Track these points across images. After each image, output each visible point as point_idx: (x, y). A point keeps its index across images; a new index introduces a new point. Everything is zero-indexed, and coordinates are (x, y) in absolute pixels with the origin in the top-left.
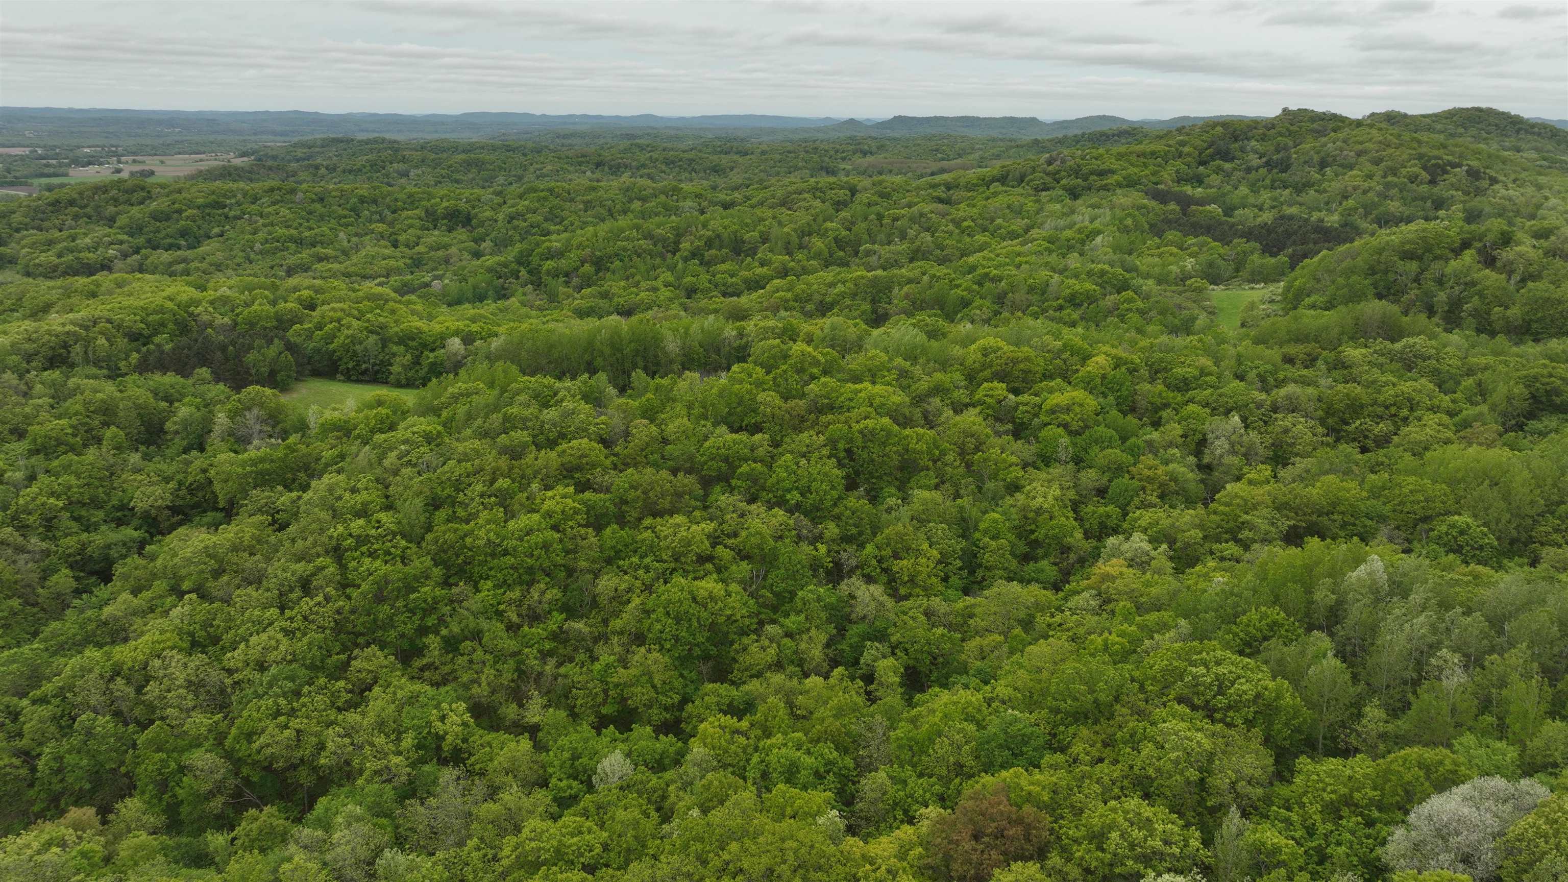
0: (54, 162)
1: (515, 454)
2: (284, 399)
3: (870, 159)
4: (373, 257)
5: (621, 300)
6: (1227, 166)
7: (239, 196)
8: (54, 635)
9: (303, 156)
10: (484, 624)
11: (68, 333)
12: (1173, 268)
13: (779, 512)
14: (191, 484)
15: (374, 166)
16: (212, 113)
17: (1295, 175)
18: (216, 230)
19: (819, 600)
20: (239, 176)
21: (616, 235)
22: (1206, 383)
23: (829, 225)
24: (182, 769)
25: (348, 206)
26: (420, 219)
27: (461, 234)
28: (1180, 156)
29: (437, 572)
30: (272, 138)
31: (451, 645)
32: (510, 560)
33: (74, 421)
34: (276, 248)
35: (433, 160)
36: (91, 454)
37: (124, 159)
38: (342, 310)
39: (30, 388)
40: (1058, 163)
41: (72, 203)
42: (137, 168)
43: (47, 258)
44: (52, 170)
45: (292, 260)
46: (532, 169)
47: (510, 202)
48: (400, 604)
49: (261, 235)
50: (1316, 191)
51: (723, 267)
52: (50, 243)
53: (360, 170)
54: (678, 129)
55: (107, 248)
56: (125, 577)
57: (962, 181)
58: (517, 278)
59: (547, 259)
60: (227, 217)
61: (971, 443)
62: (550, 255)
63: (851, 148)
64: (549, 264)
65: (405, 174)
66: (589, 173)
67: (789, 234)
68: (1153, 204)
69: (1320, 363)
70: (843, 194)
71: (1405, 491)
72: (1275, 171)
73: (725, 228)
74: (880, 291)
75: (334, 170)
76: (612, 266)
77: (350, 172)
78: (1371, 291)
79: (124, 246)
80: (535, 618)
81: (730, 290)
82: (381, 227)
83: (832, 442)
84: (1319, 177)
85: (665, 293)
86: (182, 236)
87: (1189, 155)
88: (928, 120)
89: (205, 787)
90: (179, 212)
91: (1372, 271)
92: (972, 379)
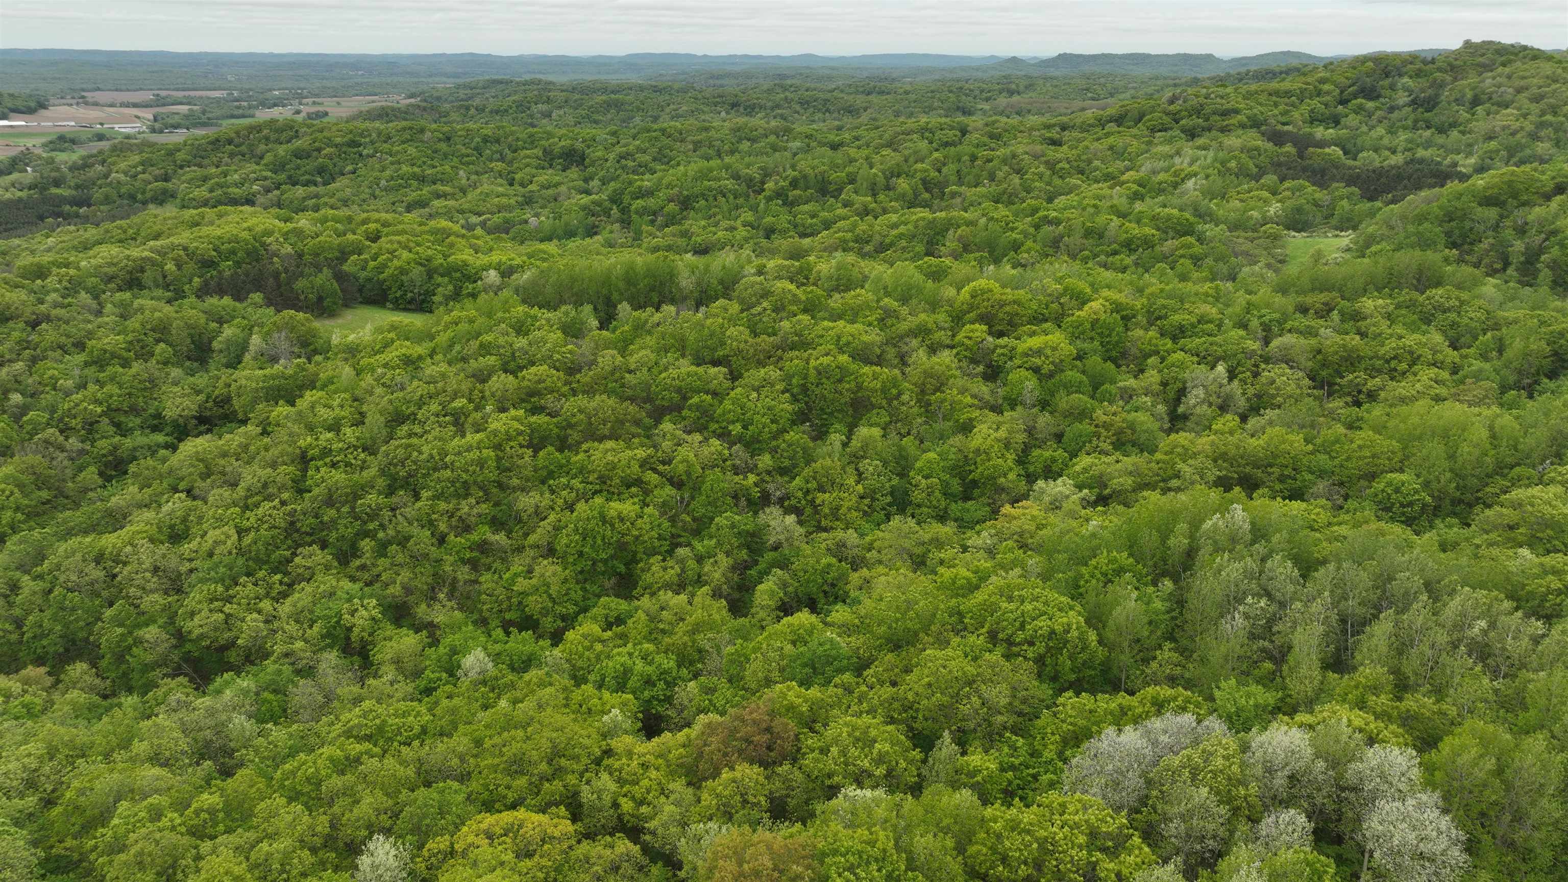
0: (245, 104)
1: (482, 377)
2: (317, 324)
3: (1016, 98)
4: (487, 195)
5: (699, 239)
6: (1370, 105)
7: (374, 135)
8: (65, 522)
9: (464, 97)
10: (415, 530)
11: (143, 259)
12: (1255, 214)
13: (715, 442)
14: (217, 397)
15: (522, 107)
16: (394, 56)
17: (1438, 116)
18: (350, 168)
19: (733, 526)
20: (395, 116)
21: (704, 175)
22: (1203, 331)
23: (919, 166)
24: (138, 642)
25: (472, 145)
26: (538, 158)
27: (574, 173)
28: (1318, 95)
29: (381, 482)
30: (445, 79)
31: (382, 549)
32: (448, 473)
33: (129, 338)
34: (400, 185)
35: (576, 101)
36: (136, 367)
37: (305, 101)
38: (399, 242)
39: (102, 307)
40: (1180, 102)
41: (230, 141)
42: (313, 109)
43: (201, 192)
44: (241, 111)
45: (413, 196)
46: (667, 110)
47: (622, 142)
48: (345, 509)
49: (388, 173)
50: (1460, 132)
51: (806, 208)
52: (205, 179)
53: (506, 111)
54: (833, 69)
55: (252, 184)
56: (135, 475)
57: (1078, 121)
58: (609, 216)
59: (638, 198)
60: (361, 155)
61: (931, 383)
62: (642, 194)
63: (997, 87)
64: (640, 203)
65: (548, 115)
66: (723, 114)
67: (875, 175)
68: (1270, 146)
69: (1335, 315)
70: (951, 135)
71: (1354, 446)
72: (1420, 110)
73: (813, 168)
74: (938, 234)
75: (483, 110)
76: (697, 206)
77: (497, 112)
78: (1442, 240)
79: (267, 183)
80: (466, 528)
81: (808, 231)
82: (499, 166)
83: (788, 378)
84: (1469, 116)
85: (742, 232)
86: (320, 173)
87: (1328, 93)
88: (1094, 58)
89: (149, 658)
90: (319, 150)
91: (1449, 217)
92: (958, 320)
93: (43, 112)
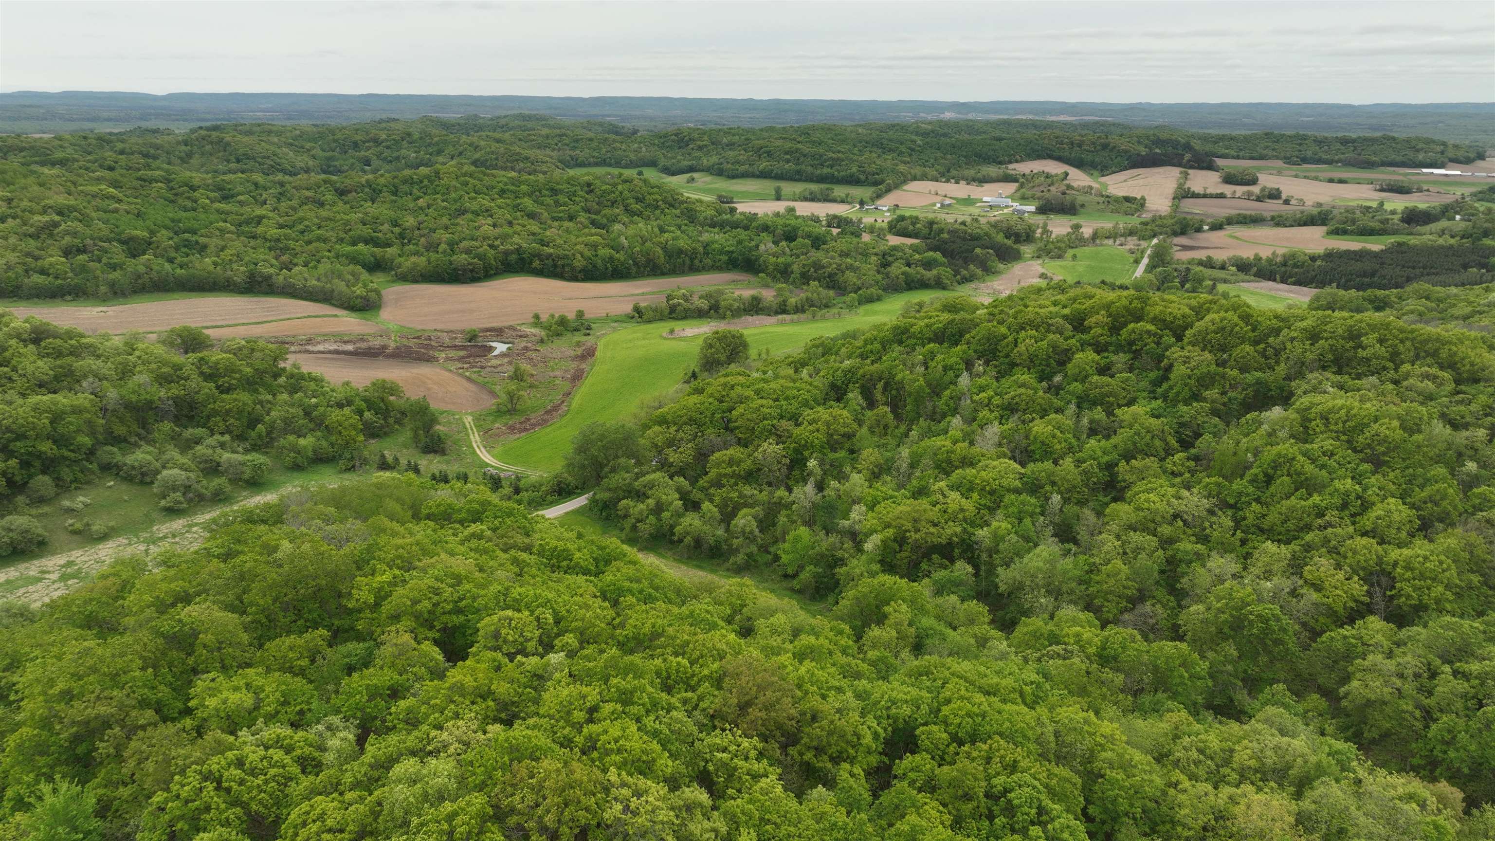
93: (1480, 163)
